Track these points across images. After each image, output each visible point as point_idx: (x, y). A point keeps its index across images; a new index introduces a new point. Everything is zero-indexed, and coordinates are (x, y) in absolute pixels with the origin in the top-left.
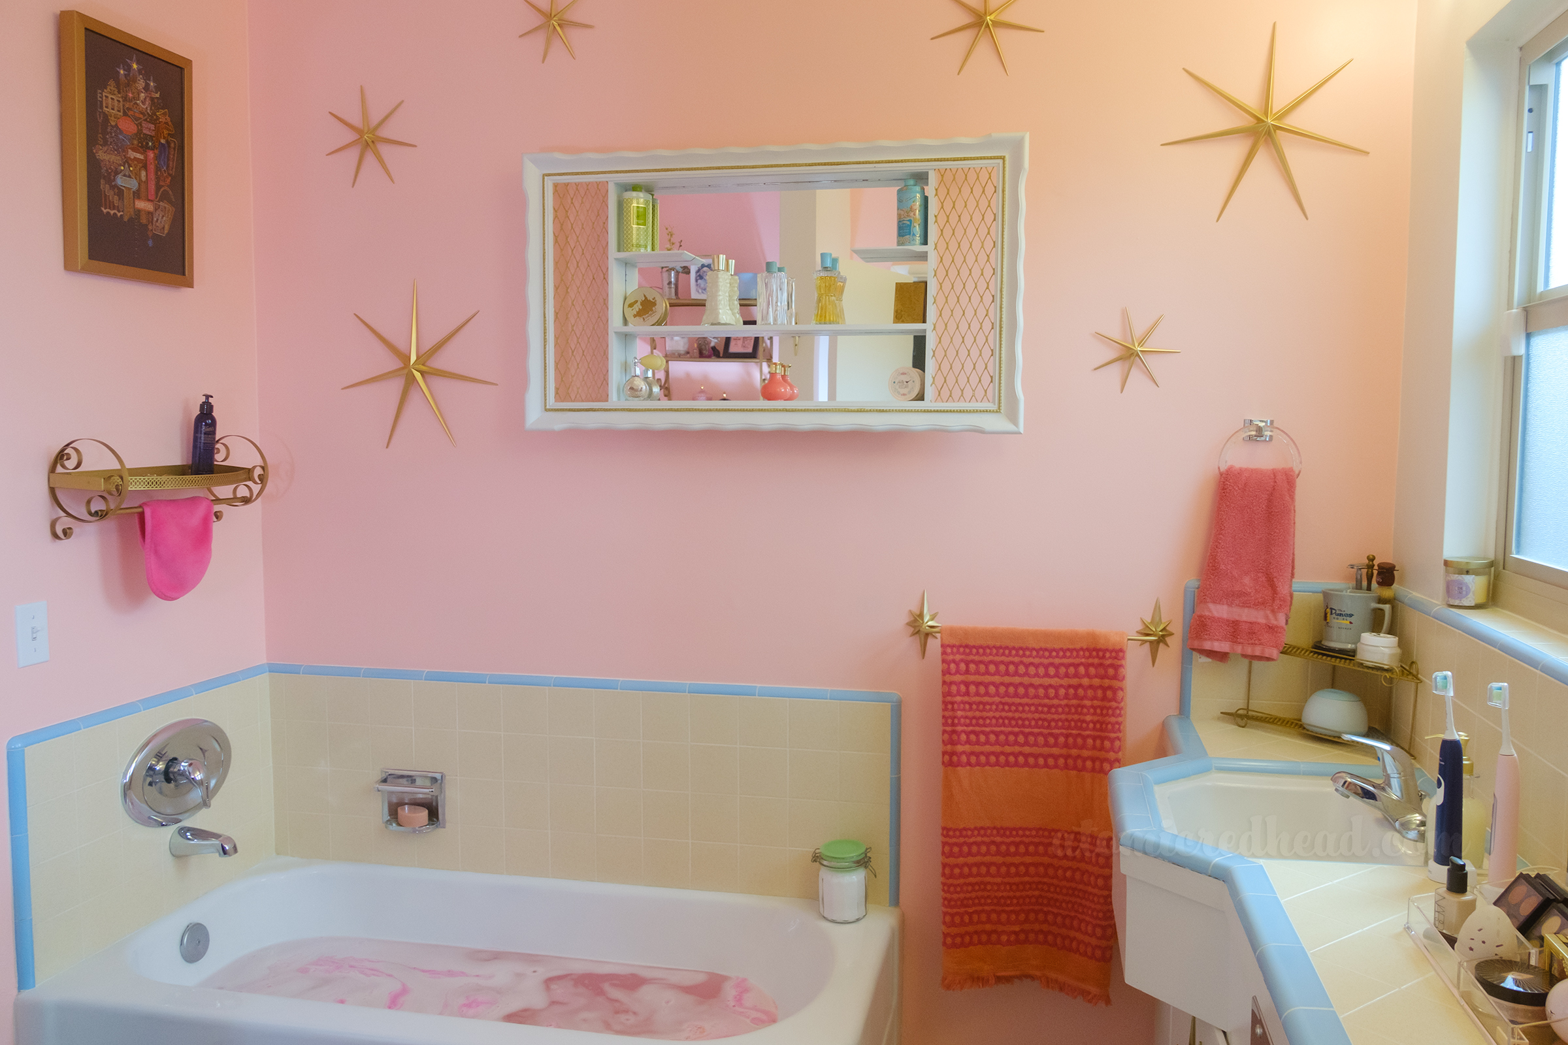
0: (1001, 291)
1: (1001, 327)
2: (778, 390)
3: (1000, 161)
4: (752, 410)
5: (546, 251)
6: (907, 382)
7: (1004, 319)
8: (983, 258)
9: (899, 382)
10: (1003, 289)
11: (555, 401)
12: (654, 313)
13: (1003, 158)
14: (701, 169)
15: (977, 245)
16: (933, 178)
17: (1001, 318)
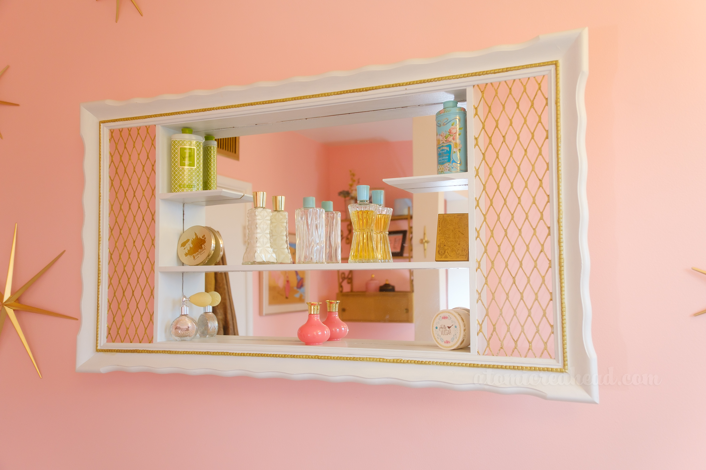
0: (559, 222)
1: (560, 266)
2: (315, 333)
3: (552, 67)
4: (285, 356)
5: (102, 195)
6: (449, 327)
7: (564, 255)
8: (533, 183)
9: (441, 327)
10: (561, 220)
11: (107, 342)
12: (203, 250)
13: (555, 64)
14: (235, 106)
15: (526, 168)
16: (471, 94)
17: (560, 255)
